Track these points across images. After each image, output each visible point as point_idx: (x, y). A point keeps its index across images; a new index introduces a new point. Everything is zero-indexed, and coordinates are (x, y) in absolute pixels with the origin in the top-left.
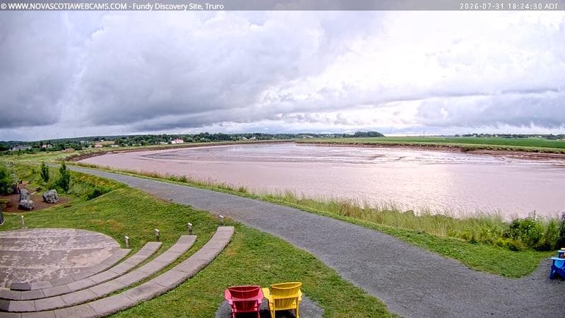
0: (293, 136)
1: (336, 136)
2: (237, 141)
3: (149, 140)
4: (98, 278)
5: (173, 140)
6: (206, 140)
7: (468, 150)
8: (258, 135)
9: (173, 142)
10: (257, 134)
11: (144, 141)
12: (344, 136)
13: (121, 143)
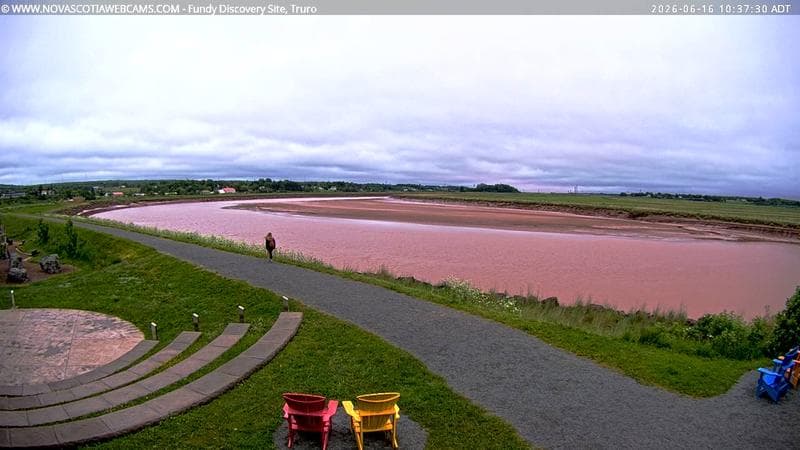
0: (390, 187)
1: (452, 189)
2: (311, 193)
3: (187, 188)
4: (113, 381)
5: (221, 188)
6: (267, 189)
7: (639, 215)
8: (340, 185)
9: (222, 191)
10: (339, 183)
11: (181, 189)
12: (462, 189)
13: (149, 190)
